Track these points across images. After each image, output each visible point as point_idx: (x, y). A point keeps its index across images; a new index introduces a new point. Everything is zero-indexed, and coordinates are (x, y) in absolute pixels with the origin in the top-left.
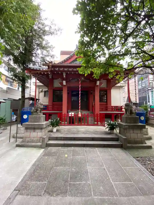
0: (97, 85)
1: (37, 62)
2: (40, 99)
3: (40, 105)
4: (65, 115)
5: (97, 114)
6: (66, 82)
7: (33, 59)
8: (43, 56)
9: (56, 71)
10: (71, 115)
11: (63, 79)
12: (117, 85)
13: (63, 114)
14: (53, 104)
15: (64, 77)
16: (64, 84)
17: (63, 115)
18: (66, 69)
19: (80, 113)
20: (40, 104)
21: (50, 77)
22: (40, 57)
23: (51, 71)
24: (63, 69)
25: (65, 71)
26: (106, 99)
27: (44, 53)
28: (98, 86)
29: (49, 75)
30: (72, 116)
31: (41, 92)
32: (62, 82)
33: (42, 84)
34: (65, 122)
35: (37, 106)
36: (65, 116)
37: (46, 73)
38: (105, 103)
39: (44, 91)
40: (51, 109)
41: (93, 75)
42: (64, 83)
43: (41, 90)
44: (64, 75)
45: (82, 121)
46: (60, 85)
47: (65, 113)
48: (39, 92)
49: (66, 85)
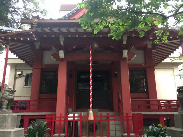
0: (123, 57)
1: (15, 22)
2: (15, 89)
3: (7, 93)
4: (61, 117)
5: (127, 114)
6: (65, 54)
7: (9, 16)
8: (26, 11)
10: (74, 117)
13: (57, 116)
14: (39, 98)
15: (62, 43)
16: (61, 57)
17: (56, 119)
18: (64, 30)
19: (91, 112)
21: (38, 47)
22: (21, 14)
23: (38, 34)
24: (58, 28)
25: (63, 34)
26: (145, 87)
27: (28, 7)
28: (125, 59)
29: (36, 43)
30: (76, 119)
31: (18, 76)
32: (57, 52)
34: (60, 133)
36: (60, 120)
37: (28, 39)
38: (144, 95)
39: (24, 74)
41: (110, 33)
42: (62, 54)
43: (20, 73)
44: (60, 39)
45: (96, 130)
46: (54, 59)
47: (61, 114)
48: (16, 77)
49: (64, 58)
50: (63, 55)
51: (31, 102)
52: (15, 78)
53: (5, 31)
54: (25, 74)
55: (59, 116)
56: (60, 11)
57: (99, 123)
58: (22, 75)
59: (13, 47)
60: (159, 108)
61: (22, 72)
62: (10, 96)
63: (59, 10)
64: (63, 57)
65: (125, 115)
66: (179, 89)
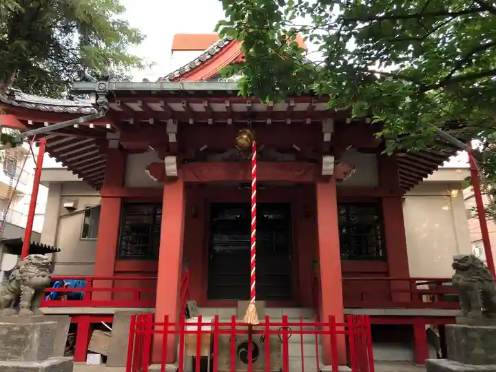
0: (324, 173)
2: (59, 246)
4: (166, 324)
5: (332, 318)
6: (180, 164)
9: (135, 114)
11: (167, 150)
12: (430, 178)
14: (116, 272)
15: (172, 138)
16: (169, 174)
17: (156, 328)
18: (178, 107)
20: (35, 264)
21: (113, 144)
23: (111, 115)
24: (162, 103)
25: (174, 115)
26: (380, 244)
28: (327, 177)
29: (109, 136)
30: (204, 328)
31: (67, 212)
32: (160, 161)
33: (75, 178)
34: (164, 362)
35: (21, 273)
36: (165, 332)
37: (91, 126)
40: (106, 296)
42: (171, 166)
43: (71, 205)
44: (169, 129)
45: (253, 358)
46: (152, 177)
47: (166, 317)
48: (62, 214)
49: (176, 175)
50: (174, 167)
51: (94, 281)
52: (60, 218)
53: (34, 105)
54: (82, 209)
55: (162, 321)
56: (173, 50)
57: (262, 339)
58: (75, 209)
59: (54, 144)
60: (412, 299)
61: (76, 203)
62: (41, 278)
63: (171, 48)
64: (175, 173)
65: (326, 320)
66: (456, 262)
